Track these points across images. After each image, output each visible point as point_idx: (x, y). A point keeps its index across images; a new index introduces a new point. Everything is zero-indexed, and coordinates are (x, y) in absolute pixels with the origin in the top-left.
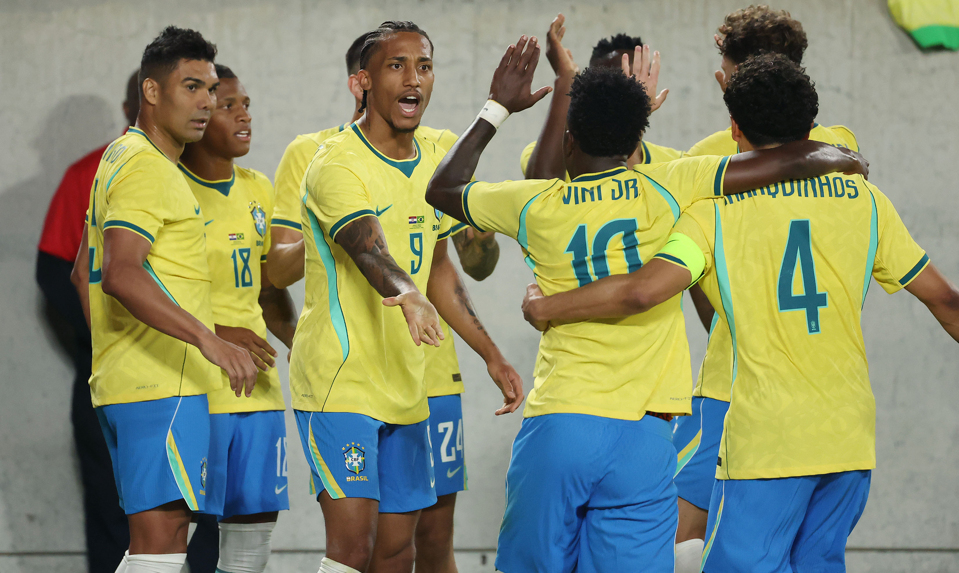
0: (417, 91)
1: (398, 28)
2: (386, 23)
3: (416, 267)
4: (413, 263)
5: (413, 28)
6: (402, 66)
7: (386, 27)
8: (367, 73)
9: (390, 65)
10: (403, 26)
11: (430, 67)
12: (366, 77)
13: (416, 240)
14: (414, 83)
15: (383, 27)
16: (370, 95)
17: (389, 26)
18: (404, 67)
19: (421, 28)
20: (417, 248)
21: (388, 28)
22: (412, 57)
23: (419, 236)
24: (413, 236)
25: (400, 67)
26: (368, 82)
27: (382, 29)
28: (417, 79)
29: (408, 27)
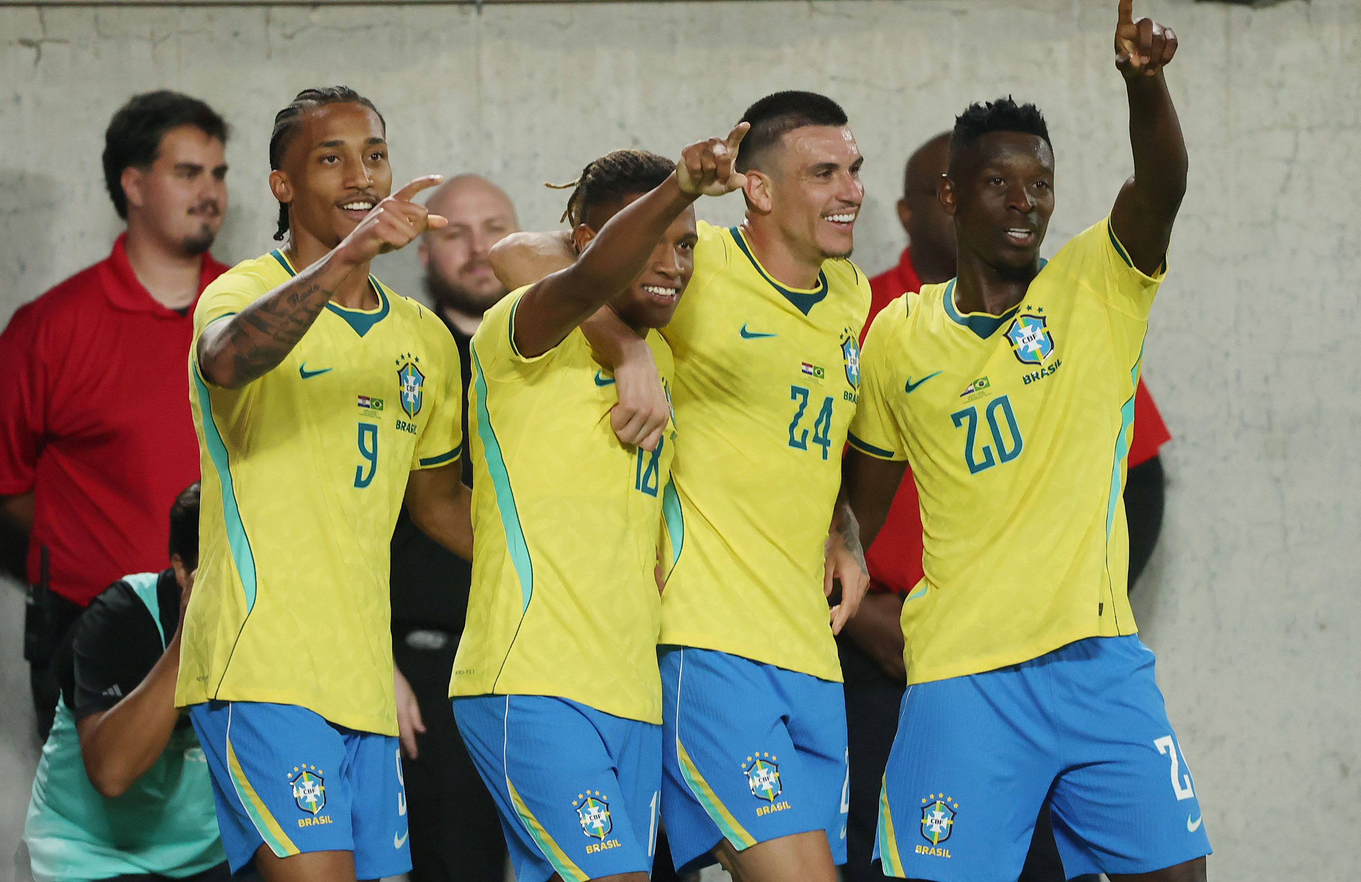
0: (369, 195)
1: (325, 97)
2: (305, 91)
3: (364, 477)
4: (360, 469)
5: (349, 96)
6: (338, 159)
7: (306, 98)
8: (284, 175)
9: (321, 160)
10: (333, 96)
11: (384, 155)
12: (283, 182)
13: (368, 435)
14: (362, 182)
15: (301, 99)
16: (292, 210)
17: (311, 97)
18: (342, 158)
19: (362, 94)
20: (369, 447)
21: (310, 101)
22: (353, 141)
23: (374, 429)
24: (363, 428)
25: (336, 160)
26: (288, 190)
27: (300, 102)
28: (365, 176)
29: (341, 95)
